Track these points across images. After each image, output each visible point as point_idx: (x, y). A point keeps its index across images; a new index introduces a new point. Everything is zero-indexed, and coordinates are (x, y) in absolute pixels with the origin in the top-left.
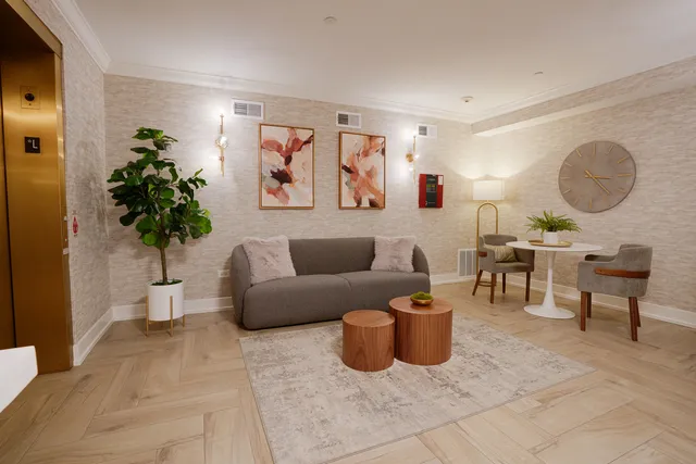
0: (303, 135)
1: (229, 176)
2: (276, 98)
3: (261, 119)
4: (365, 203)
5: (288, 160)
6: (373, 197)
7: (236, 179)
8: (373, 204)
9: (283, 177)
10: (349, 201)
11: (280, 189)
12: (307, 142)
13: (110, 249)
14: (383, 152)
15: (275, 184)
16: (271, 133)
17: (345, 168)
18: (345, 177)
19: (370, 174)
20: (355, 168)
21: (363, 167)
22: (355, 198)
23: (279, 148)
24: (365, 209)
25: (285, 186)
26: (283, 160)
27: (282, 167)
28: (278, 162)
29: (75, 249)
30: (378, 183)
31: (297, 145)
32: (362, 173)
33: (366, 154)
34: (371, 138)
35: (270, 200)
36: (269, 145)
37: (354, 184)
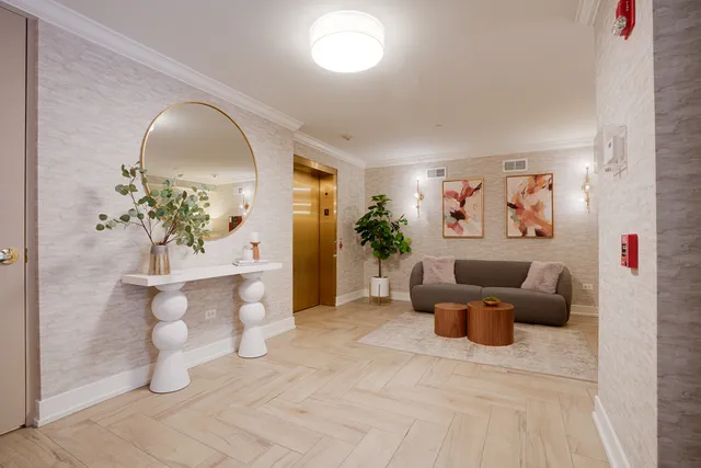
0: (474, 185)
1: (424, 218)
2: (454, 161)
3: (444, 178)
4: (531, 232)
5: (463, 203)
6: (539, 227)
7: (429, 219)
8: (539, 234)
9: (459, 216)
10: (515, 232)
11: (456, 224)
12: (477, 189)
13: (364, 258)
14: (551, 187)
15: (453, 220)
16: (450, 187)
17: (510, 205)
18: (511, 212)
19: (536, 208)
20: (520, 204)
21: (528, 203)
22: (520, 229)
23: (456, 196)
24: (533, 238)
25: (461, 222)
26: (459, 203)
27: (459, 209)
28: (455, 205)
29: (340, 255)
30: (546, 215)
31: (469, 192)
32: (527, 207)
33: (531, 191)
34: (536, 177)
35: (450, 232)
36: (449, 195)
37: (520, 218)
